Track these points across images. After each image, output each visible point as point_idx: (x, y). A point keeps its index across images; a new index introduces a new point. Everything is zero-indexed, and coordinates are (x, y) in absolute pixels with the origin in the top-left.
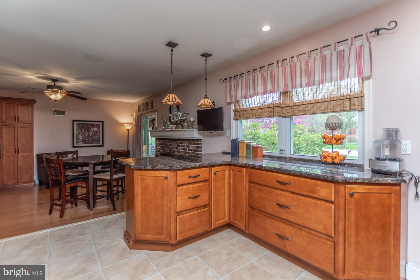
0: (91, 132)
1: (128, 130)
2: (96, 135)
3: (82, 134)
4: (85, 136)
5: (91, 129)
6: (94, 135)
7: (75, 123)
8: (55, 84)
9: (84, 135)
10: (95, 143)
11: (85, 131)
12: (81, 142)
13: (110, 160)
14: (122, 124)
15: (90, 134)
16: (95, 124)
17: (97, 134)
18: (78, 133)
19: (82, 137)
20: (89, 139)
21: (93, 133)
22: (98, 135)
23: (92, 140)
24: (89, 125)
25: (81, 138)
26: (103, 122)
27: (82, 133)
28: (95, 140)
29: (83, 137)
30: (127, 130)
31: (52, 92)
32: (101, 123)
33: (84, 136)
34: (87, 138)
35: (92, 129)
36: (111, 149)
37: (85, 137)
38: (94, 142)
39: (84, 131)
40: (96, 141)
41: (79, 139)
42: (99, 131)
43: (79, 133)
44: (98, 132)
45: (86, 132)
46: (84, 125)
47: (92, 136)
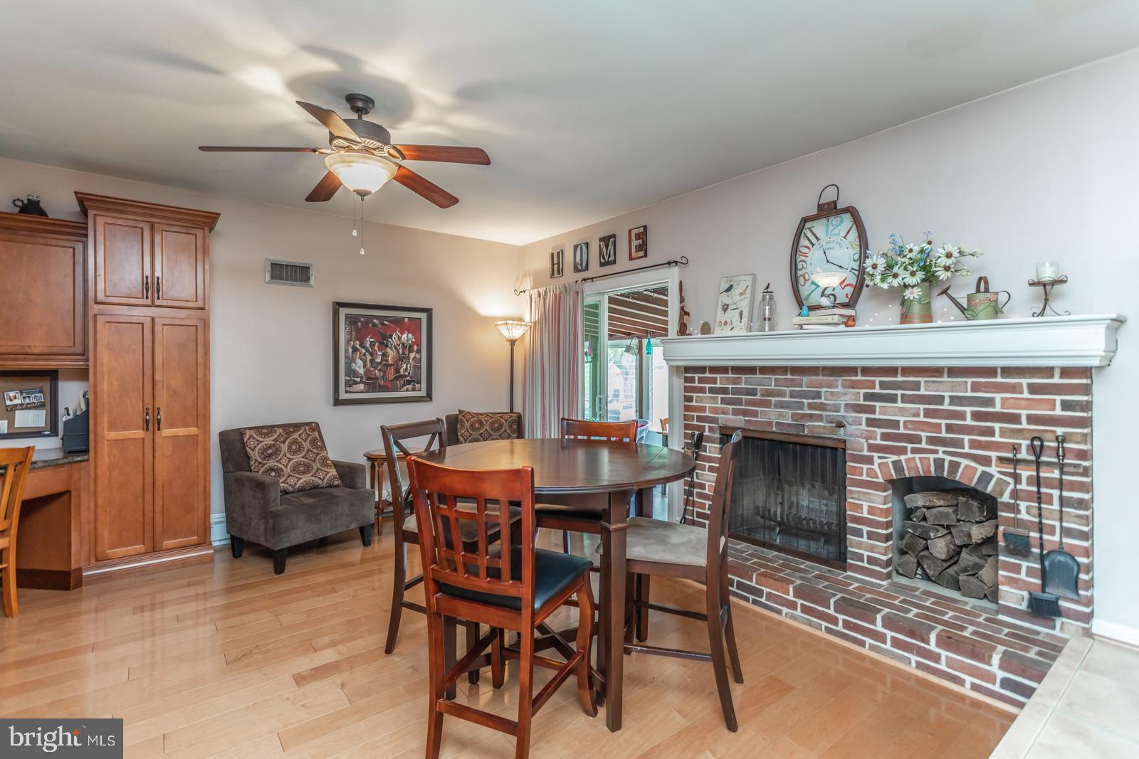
0: (391, 349)
1: (513, 342)
2: (409, 358)
4: (372, 361)
5: (391, 337)
6: (402, 358)
7: (343, 312)
9: (369, 357)
11: (372, 344)
12: (359, 383)
15: (388, 356)
16: (406, 320)
17: (412, 355)
18: (350, 350)
19: (364, 366)
21: (398, 352)
22: (415, 357)
23: (397, 378)
24: (386, 323)
25: (361, 371)
26: (428, 311)
27: (364, 351)
28: (406, 376)
29: (368, 364)
30: (510, 341)
32: (424, 316)
33: (370, 360)
34: (380, 370)
35: (394, 336)
36: (460, 412)
37: (372, 366)
38: (402, 382)
39: (371, 342)
40: (409, 382)
41: (355, 373)
42: (418, 345)
43: (355, 350)
44: (415, 348)
45: (376, 348)
46: (372, 322)
47: (396, 362)
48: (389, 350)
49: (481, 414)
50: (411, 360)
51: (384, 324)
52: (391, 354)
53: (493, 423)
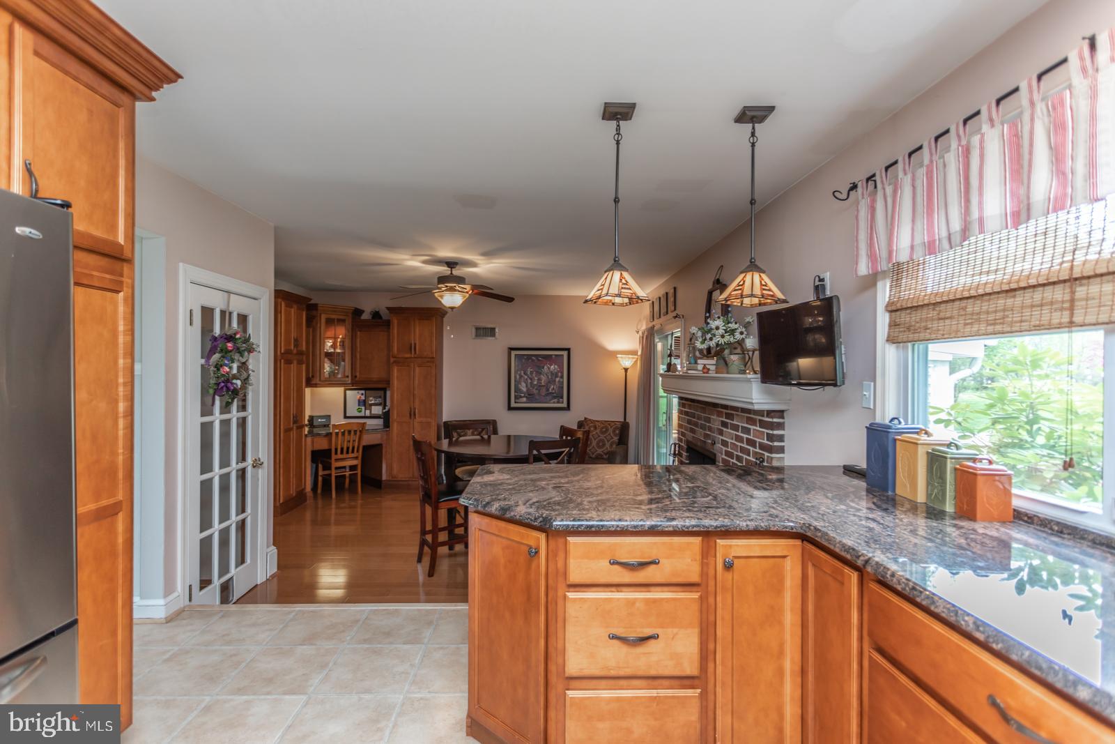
1: (626, 370)
2: (555, 381)
3: (527, 379)
5: (543, 368)
6: (550, 382)
7: (513, 353)
8: (451, 274)
9: (529, 381)
10: (552, 401)
11: (531, 373)
12: (524, 397)
13: (527, 453)
14: (613, 355)
15: (541, 380)
16: (553, 356)
17: (557, 379)
18: (518, 377)
19: (527, 386)
20: (539, 390)
21: (548, 378)
22: (559, 381)
23: (547, 395)
24: (540, 358)
25: (524, 389)
26: (568, 350)
27: (526, 377)
28: (554, 393)
29: (529, 386)
30: (624, 369)
31: (446, 290)
32: (565, 353)
33: (530, 383)
34: (536, 389)
35: (545, 367)
36: (585, 419)
38: (551, 398)
40: (555, 397)
41: (522, 392)
43: (521, 376)
44: (560, 374)
45: (534, 375)
46: (531, 359)
47: (547, 384)
48: (542, 376)
49: (598, 421)
50: (557, 383)
51: (539, 360)
52: (544, 378)
53: (603, 428)
